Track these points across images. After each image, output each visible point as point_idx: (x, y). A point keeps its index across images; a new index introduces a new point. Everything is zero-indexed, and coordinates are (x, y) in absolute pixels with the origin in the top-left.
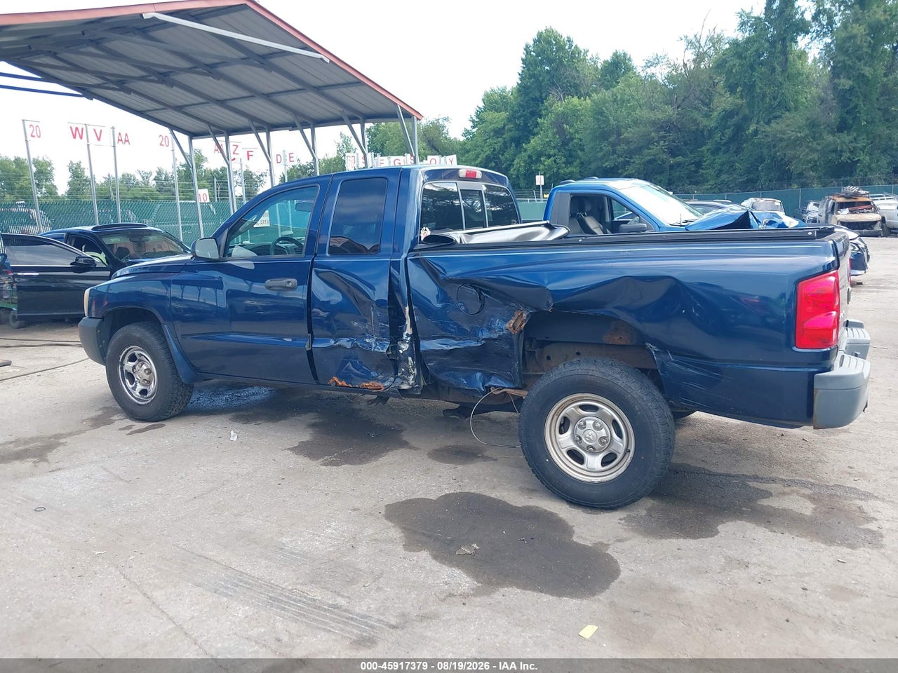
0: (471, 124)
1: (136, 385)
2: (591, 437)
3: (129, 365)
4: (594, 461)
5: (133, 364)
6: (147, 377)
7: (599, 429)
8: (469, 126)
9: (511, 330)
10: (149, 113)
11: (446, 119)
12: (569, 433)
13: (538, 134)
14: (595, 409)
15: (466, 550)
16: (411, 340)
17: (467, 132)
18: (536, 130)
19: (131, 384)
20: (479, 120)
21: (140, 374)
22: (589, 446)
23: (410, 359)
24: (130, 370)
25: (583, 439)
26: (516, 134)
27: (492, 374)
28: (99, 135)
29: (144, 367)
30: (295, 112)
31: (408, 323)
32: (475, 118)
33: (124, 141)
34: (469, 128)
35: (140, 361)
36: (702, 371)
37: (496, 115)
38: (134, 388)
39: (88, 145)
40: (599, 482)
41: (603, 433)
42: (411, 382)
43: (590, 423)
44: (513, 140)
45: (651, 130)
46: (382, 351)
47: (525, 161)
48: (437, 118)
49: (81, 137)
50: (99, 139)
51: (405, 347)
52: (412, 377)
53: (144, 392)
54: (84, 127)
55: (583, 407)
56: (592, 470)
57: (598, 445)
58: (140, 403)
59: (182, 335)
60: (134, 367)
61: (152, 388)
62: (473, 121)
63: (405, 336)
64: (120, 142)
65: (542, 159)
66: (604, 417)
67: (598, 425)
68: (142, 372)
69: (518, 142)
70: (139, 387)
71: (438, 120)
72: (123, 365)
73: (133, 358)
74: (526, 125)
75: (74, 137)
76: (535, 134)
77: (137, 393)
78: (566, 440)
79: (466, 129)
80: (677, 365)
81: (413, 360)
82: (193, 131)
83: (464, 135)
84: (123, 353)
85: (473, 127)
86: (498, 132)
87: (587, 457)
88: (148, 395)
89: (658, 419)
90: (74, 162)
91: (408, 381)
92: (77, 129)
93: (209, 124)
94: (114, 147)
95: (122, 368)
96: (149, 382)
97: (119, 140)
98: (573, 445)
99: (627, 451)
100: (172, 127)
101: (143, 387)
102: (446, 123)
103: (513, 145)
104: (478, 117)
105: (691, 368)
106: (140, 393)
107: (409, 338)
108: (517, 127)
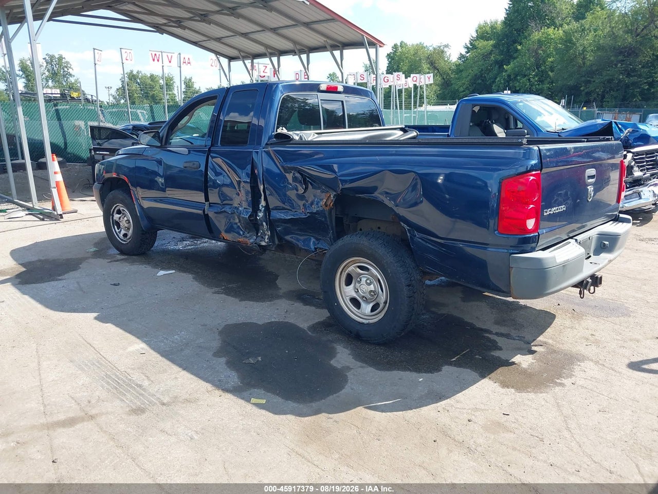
0: (466, 50)
1: (121, 230)
2: (364, 290)
3: (116, 216)
4: (367, 308)
5: (120, 216)
6: (126, 225)
7: (369, 284)
8: (463, 51)
9: (324, 207)
10: (200, 43)
11: (447, 46)
12: (352, 286)
13: (517, 57)
14: (366, 269)
15: (251, 361)
16: (265, 211)
17: (462, 56)
18: (515, 55)
19: (118, 229)
20: (471, 47)
21: (123, 223)
22: (363, 297)
23: (264, 224)
24: (118, 220)
25: (359, 291)
26: (499, 58)
27: (321, 239)
28: (170, 59)
29: (126, 219)
30: (295, 42)
31: (263, 197)
32: (469, 45)
33: (187, 63)
34: (464, 53)
35: (123, 214)
36: (436, 247)
37: (485, 43)
38: (120, 232)
39: (163, 66)
40: (367, 324)
41: (372, 287)
42: (266, 240)
43: (364, 280)
44: (496, 62)
45: (611, 55)
46: (245, 216)
47: (504, 79)
48: (439, 45)
49: (158, 61)
50: (170, 62)
51: (261, 214)
52: (267, 237)
53: (125, 235)
54: (160, 53)
55: (361, 268)
56: (364, 314)
57: (368, 296)
58: (123, 242)
59: (142, 198)
60: (120, 218)
61: (130, 232)
62: (467, 48)
63: (261, 207)
64: (184, 64)
65: (518, 78)
66: (373, 275)
67: (368, 281)
68: (124, 222)
69: (500, 64)
70: (123, 232)
71: (439, 47)
72: (113, 216)
73: (119, 212)
74: (508, 50)
75: (154, 60)
76: (515, 58)
77: (121, 235)
78: (350, 291)
79: (461, 54)
80: (420, 240)
81: (267, 224)
82: (231, 56)
83: (460, 58)
84: (113, 208)
85: (467, 53)
86: (486, 56)
87: (363, 304)
88: (128, 238)
89: (403, 280)
90: (188, 78)
91: (265, 239)
92: (155, 55)
93: (240, 51)
94: (180, 67)
95: (112, 218)
96: (129, 229)
97: (184, 62)
98: (354, 295)
99: (385, 303)
100: (217, 53)
101: (125, 232)
102: (446, 49)
103: (497, 66)
104: (471, 44)
105: (429, 244)
106: (123, 236)
107: (263, 209)
108: (501, 53)
